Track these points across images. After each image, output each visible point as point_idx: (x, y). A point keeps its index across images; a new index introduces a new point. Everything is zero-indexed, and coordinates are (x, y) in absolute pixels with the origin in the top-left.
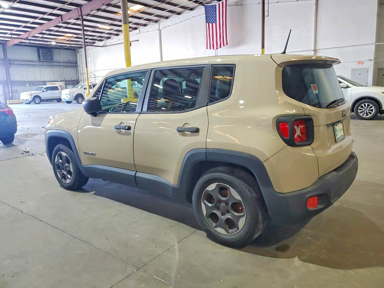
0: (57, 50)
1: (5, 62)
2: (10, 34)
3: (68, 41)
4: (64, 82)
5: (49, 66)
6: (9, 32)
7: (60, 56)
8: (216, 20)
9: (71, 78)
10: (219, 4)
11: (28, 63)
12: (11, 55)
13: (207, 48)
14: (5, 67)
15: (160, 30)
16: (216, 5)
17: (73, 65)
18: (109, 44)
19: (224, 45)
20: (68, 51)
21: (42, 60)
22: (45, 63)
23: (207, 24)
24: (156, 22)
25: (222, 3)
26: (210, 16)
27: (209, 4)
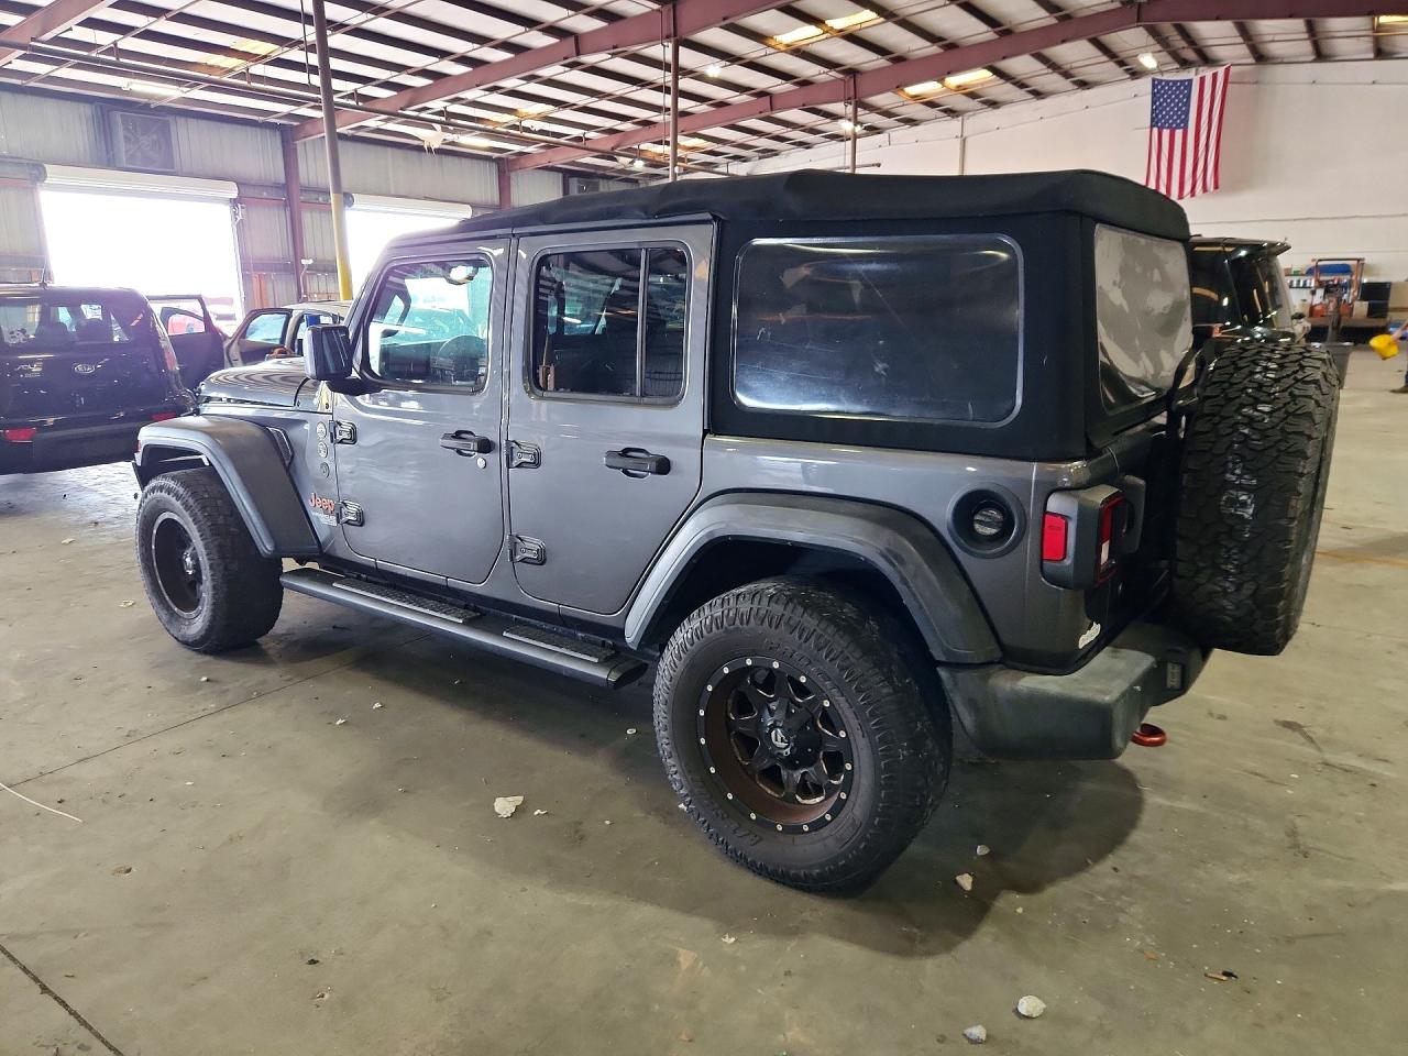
8: (1186, 121)
10: (1202, 80)
15: (964, 140)
16: (1190, 81)
19: (1205, 189)
23: (1155, 130)
24: (951, 112)
25: (1215, 76)
26: (1168, 110)
27: (1162, 76)
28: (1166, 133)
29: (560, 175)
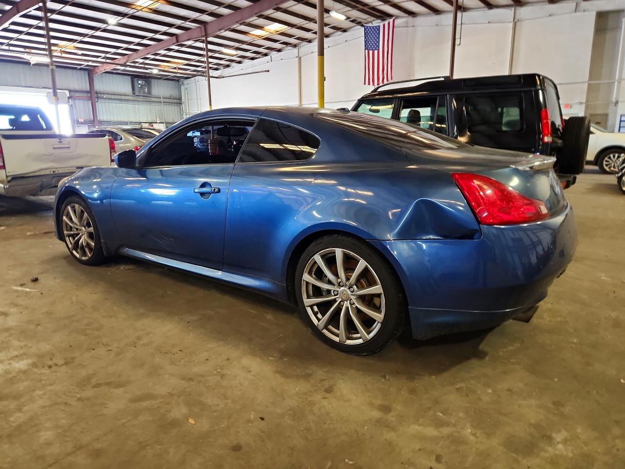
0: (156, 80)
1: (91, 95)
2: (103, 58)
3: (175, 68)
4: (164, 124)
5: (146, 101)
6: (103, 55)
7: (160, 89)
8: (378, 46)
9: (173, 120)
10: (384, 26)
11: (118, 98)
12: (99, 86)
13: (365, 84)
14: (90, 102)
15: (301, 58)
16: (379, 26)
17: (175, 101)
18: (228, 75)
19: (387, 80)
20: (170, 82)
21: (137, 93)
22: (141, 99)
23: (367, 51)
25: (389, 24)
26: (371, 41)
27: (370, 25)
28: (371, 52)
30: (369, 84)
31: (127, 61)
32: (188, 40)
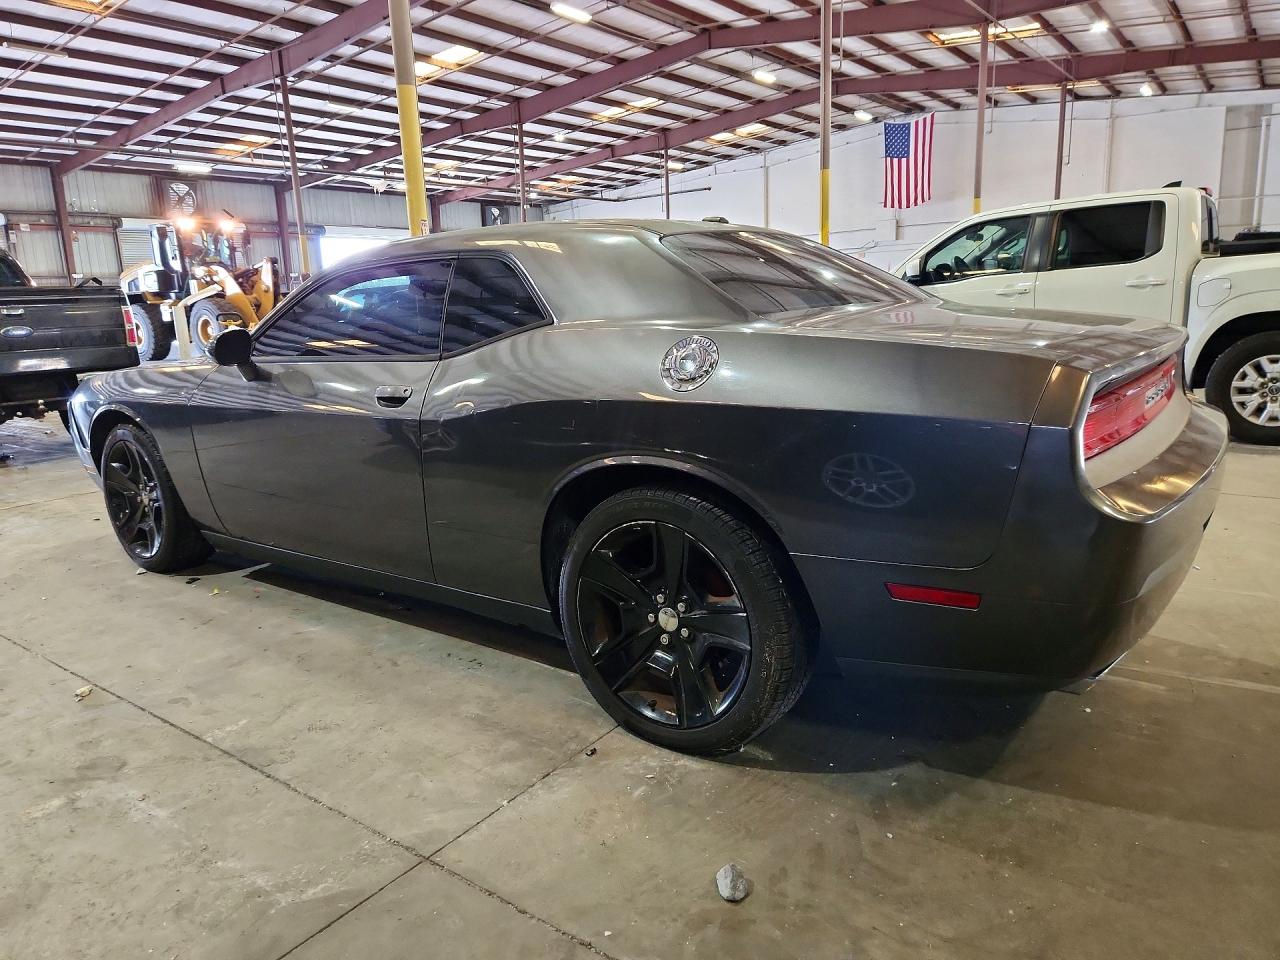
3: (564, 190)
8: (908, 152)
10: (917, 122)
13: (885, 206)
15: (766, 169)
16: (907, 127)
18: (634, 196)
19: (923, 201)
23: (889, 159)
24: (756, 150)
25: (925, 120)
26: (896, 143)
27: (891, 121)
28: (896, 160)
29: (479, 205)
30: (893, 206)
31: (512, 184)
32: (633, 154)
